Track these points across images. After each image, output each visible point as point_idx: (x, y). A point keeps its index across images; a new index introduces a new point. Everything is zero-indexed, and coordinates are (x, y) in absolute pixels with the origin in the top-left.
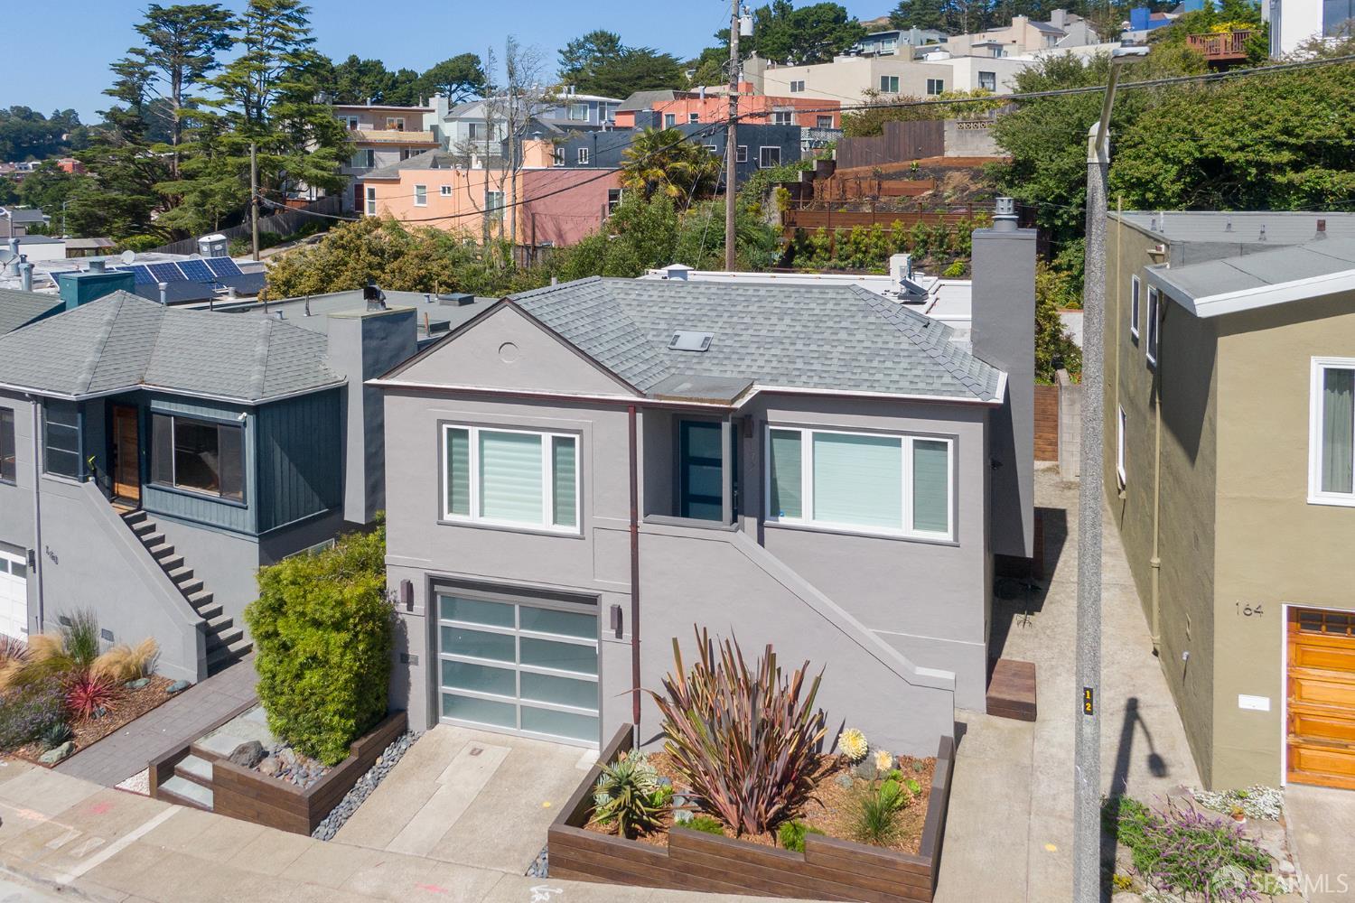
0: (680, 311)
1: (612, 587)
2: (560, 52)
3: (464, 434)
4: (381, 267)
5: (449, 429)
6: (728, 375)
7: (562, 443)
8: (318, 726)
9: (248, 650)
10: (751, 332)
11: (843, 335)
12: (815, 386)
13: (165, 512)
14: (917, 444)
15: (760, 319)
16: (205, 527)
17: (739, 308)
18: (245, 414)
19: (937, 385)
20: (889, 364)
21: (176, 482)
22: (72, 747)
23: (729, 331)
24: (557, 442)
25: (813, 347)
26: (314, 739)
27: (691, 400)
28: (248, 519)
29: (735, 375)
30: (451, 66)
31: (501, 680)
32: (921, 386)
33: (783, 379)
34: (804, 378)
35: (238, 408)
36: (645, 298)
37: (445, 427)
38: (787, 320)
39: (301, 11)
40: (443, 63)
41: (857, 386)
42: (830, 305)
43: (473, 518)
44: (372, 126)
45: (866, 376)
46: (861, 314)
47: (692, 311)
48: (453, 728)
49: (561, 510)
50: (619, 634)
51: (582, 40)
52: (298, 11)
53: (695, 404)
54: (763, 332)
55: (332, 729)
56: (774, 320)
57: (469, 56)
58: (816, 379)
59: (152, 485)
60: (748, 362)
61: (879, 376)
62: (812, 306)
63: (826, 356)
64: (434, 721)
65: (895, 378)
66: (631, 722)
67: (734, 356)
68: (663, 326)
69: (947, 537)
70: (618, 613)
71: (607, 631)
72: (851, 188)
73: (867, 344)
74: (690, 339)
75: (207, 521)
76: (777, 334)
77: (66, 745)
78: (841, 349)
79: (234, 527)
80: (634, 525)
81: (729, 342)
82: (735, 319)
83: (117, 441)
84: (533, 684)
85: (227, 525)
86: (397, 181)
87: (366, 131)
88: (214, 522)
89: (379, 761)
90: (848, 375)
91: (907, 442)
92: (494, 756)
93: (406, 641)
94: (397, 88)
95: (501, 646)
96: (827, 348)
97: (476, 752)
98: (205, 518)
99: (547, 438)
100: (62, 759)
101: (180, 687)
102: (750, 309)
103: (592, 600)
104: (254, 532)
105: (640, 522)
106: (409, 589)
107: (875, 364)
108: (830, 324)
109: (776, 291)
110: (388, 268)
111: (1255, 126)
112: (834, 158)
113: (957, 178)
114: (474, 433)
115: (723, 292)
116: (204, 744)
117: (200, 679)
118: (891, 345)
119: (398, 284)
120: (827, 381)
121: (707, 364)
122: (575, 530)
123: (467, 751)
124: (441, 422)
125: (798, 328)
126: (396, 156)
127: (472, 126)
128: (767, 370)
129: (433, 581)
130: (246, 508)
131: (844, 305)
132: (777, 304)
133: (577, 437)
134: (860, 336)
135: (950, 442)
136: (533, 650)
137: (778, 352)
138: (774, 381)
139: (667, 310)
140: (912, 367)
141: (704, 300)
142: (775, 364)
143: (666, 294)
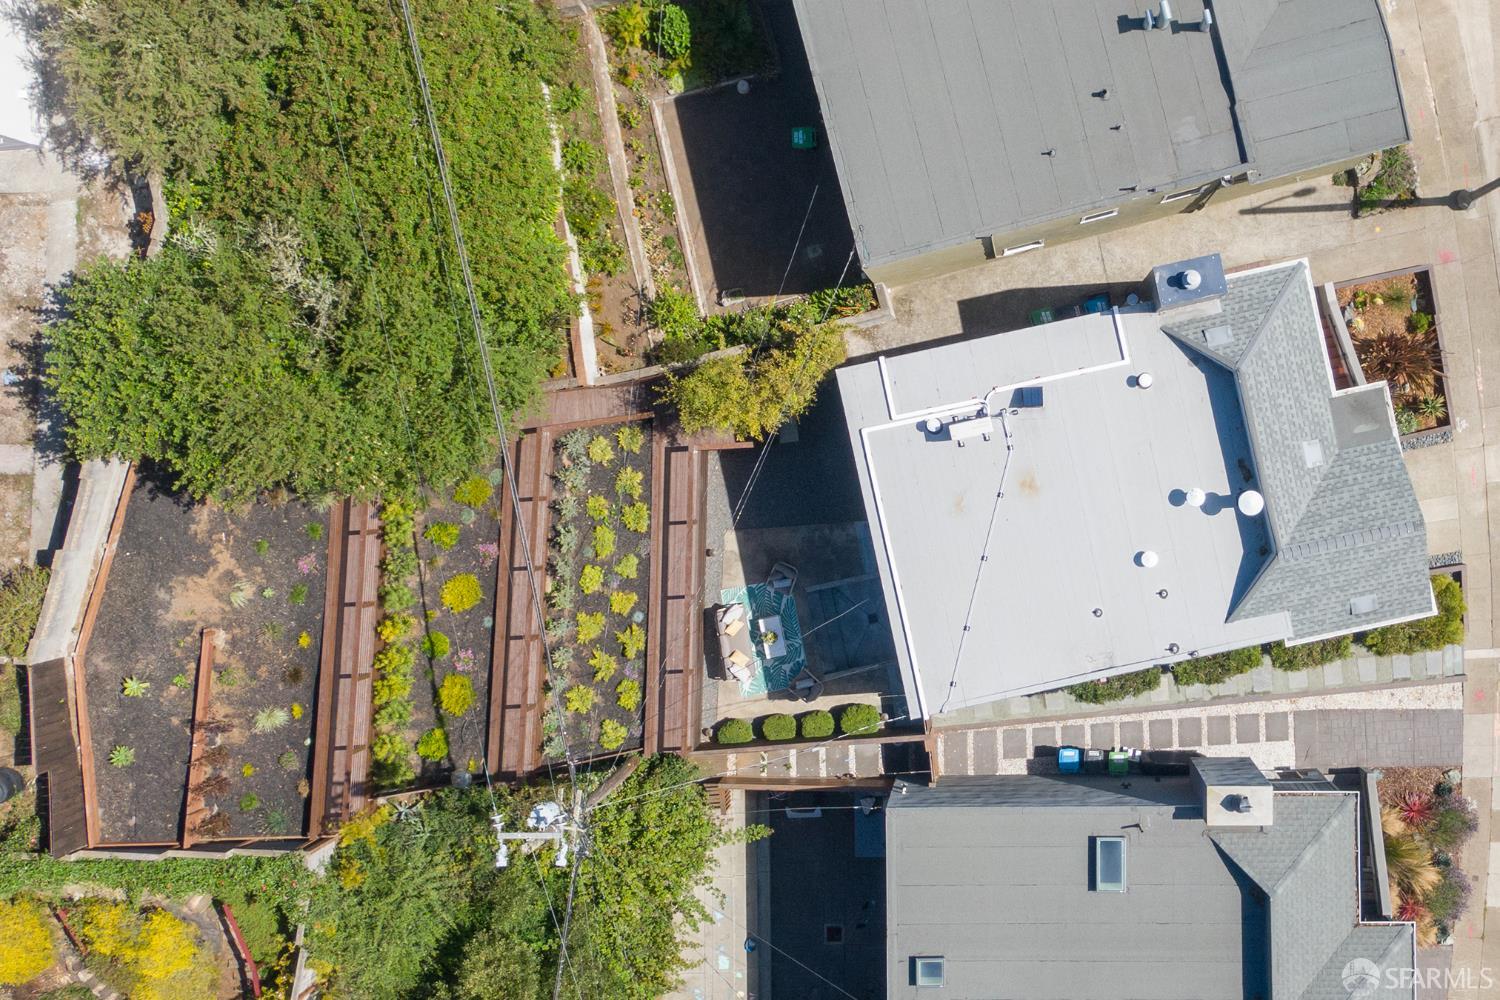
0: (1291, 475)
6: (1330, 417)
10: (1296, 420)
11: (1282, 361)
12: (1323, 362)
15: (1284, 419)
17: (1279, 437)
20: (1295, 327)
23: (1299, 434)
25: (1296, 375)
29: (1329, 412)
32: (1305, 303)
33: (1324, 383)
34: (1319, 371)
36: (1288, 507)
38: (1280, 400)
42: (1261, 379)
45: (1307, 337)
46: (1264, 356)
47: (1290, 467)
54: (1294, 411)
56: (1282, 409)
58: (1318, 363)
60: (1316, 410)
61: (1306, 329)
62: (1264, 391)
63: (1300, 366)
65: (1304, 320)
67: (1316, 419)
68: (1307, 479)
73: (1285, 344)
74: (1312, 454)
76: (1292, 402)
78: (1292, 358)
81: (1307, 429)
82: (1289, 435)
90: (1310, 346)
96: (1294, 367)
102: (1277, 429)
107: (1298, 334)
108: (1275, 372)
115: (1268, 456)
118: (1281, 330)
120: (1317, 356)
121: (1326, 434)
125: (1284, 391)
128: (1320, 395)
131: (1258, 370)
132: (1270, 413)
134: (1281, 350)
137: (1306, 395)
138: (1327, 387)
139: (1293, 485)
140: (1293, 312)
141: (1279, 465)
142: (1314, 393)
143: (1280, 494)
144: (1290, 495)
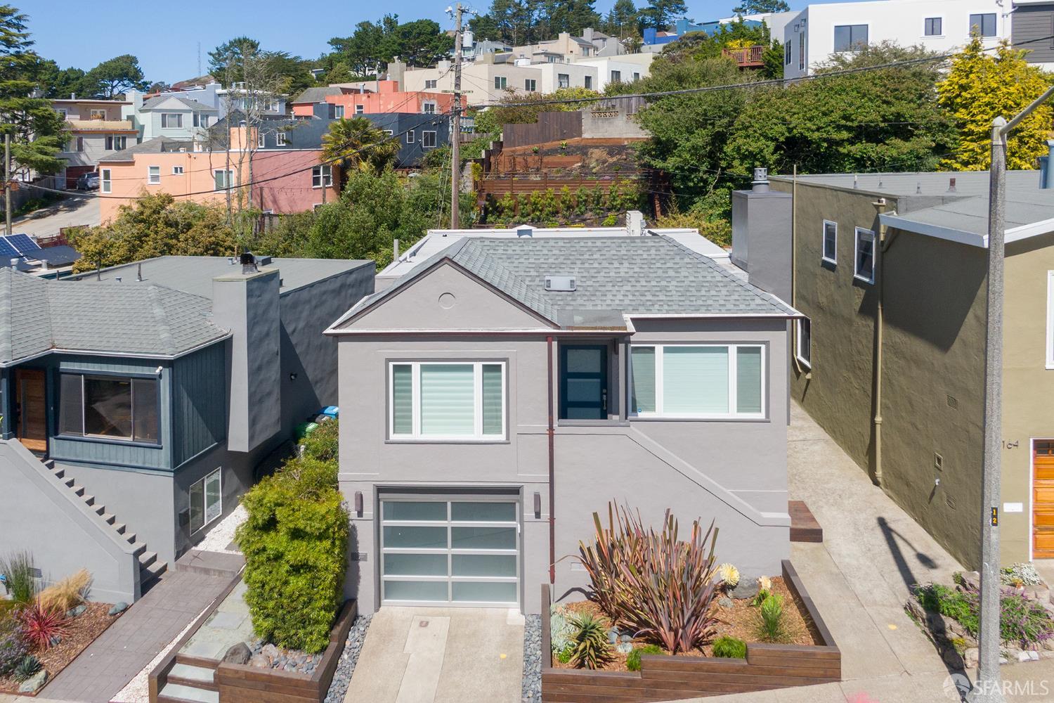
0: (542, 261)
1: (531, 478)
2: (210, 54)
3: (408, 369)
4: (176, 236)
5: (394, 366)
6: (599, 308)
7: (492, 369)
8: (304, 622)
9: (164, 569)
10: (603, 274)
11: (671, 273)
12: (668, 312)
13: (74, 458)
14: (740, 350)
15: (605, 264)
16: (117, 468)
17: (586, 256)
18: (161, 368)
19: (753, 306)
21: (85, 432)
22: (47, 674)
23: (586, 274)
24: (486, 369)
25: (654, 283)
26: (301, 632)
27: (596, 328)
28: (163, 457)
29: (604, 308)
30: (113, 65)
31: (437, 564)
32: (742, 307)
33: (641, 308)
34: (657, 307)
35: (154, 363)
36: (510, 252)
37: (391, 364)
38: (626, 264)
39: (19, 18)
40: (105, 63)
41: (697, 310)
42: (653, 251)
43: (416, 435)
44: (78, 117)
46: (678, 257)
47: (551, 261)
48: (395, 608)
49: (490, 423)
50: (538, 515)
51: (228, 44)
52: (16, 18)
53: (599, 331)
54: (612, 274)
55: (317, 622)
56: (616, 265)
57: (128, 57)
58: (666, 307)
59: (60, 436)
60: (609, 297)
61: (710, 302)
62: (640, 252)
64: (378, 605)
65: (723, 302)
66: (548, 582)
67: (598, 293)
68: (533, 273)
69: (762, 416)
70: (537, 498)
71: (529, 514)
72: (520, 162)
73: (692, 279)
74: (560, 282)
75: (120, 462)
76: (622, 274)
77: (42, 674)
78: (674, 283)
79: (147, 465)
80: (551, 428)
81: (589, 283)
82: (587, 265)
83: (20, 400)
84: (463, 564)
85: (140, 465)
86: (132, 163)
87: (75, 121)
88: (126, 463)
89: (348, 643)
90: (688, 302)
91: (733, 349)
92: (440, 625)
93: (356, 542)
94: (69, 84)
95: (436, 536)
96: (664, 283)
97: (424, 624)
98: (117, 460)
99: (478, 366)
100: (42, 686)
101: (121, 609)
102: (595, 257)
103: (516, 491)
104: (169, 468)
105: (555, 426)
106: (360, 498)
107: (703, 293)
108: (658, 265)
109: (609, 243)
110: (182, 237)
111: (825, 114)
112: (501, 140)
113: (597, 153)
114: (416, 367)
115: (569, 245)
116: (187, 652)
117: (136, 599)
118: (709, 279)
119: (193, 250)
121: (580, 301)
122: (502, 437)
123: (416, 625)
124: (388, 360)
125: (637, 270)
126: (102, 142)
127: (164, 116)
128: (626, 302)
129: (380, 490)
130: (161, 448)
131: (663, 251)
132: (614, 252)
133: (503, 364)
134: (684, 273)
135: (763, 347)
136: (462, 537)
137: (629, 288)
138: (635, 310)
139: (532, 260)
140: (730, 294)
141: (557, 252)
142: (631, 297)
143: (526, 248)
144: (521, 256)
